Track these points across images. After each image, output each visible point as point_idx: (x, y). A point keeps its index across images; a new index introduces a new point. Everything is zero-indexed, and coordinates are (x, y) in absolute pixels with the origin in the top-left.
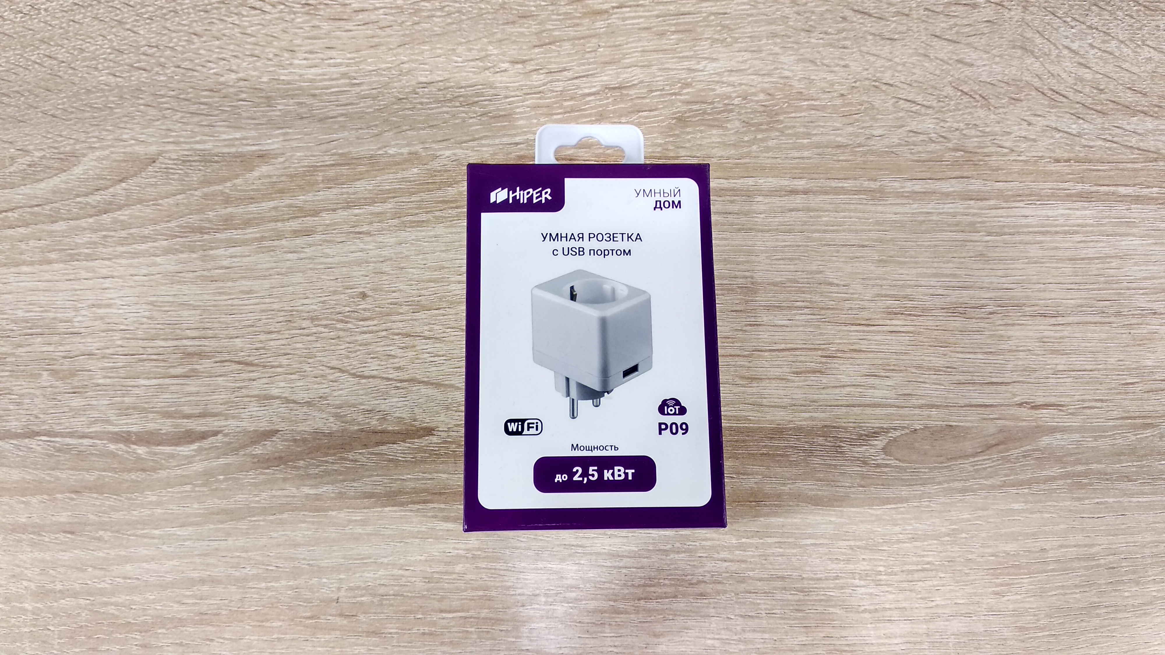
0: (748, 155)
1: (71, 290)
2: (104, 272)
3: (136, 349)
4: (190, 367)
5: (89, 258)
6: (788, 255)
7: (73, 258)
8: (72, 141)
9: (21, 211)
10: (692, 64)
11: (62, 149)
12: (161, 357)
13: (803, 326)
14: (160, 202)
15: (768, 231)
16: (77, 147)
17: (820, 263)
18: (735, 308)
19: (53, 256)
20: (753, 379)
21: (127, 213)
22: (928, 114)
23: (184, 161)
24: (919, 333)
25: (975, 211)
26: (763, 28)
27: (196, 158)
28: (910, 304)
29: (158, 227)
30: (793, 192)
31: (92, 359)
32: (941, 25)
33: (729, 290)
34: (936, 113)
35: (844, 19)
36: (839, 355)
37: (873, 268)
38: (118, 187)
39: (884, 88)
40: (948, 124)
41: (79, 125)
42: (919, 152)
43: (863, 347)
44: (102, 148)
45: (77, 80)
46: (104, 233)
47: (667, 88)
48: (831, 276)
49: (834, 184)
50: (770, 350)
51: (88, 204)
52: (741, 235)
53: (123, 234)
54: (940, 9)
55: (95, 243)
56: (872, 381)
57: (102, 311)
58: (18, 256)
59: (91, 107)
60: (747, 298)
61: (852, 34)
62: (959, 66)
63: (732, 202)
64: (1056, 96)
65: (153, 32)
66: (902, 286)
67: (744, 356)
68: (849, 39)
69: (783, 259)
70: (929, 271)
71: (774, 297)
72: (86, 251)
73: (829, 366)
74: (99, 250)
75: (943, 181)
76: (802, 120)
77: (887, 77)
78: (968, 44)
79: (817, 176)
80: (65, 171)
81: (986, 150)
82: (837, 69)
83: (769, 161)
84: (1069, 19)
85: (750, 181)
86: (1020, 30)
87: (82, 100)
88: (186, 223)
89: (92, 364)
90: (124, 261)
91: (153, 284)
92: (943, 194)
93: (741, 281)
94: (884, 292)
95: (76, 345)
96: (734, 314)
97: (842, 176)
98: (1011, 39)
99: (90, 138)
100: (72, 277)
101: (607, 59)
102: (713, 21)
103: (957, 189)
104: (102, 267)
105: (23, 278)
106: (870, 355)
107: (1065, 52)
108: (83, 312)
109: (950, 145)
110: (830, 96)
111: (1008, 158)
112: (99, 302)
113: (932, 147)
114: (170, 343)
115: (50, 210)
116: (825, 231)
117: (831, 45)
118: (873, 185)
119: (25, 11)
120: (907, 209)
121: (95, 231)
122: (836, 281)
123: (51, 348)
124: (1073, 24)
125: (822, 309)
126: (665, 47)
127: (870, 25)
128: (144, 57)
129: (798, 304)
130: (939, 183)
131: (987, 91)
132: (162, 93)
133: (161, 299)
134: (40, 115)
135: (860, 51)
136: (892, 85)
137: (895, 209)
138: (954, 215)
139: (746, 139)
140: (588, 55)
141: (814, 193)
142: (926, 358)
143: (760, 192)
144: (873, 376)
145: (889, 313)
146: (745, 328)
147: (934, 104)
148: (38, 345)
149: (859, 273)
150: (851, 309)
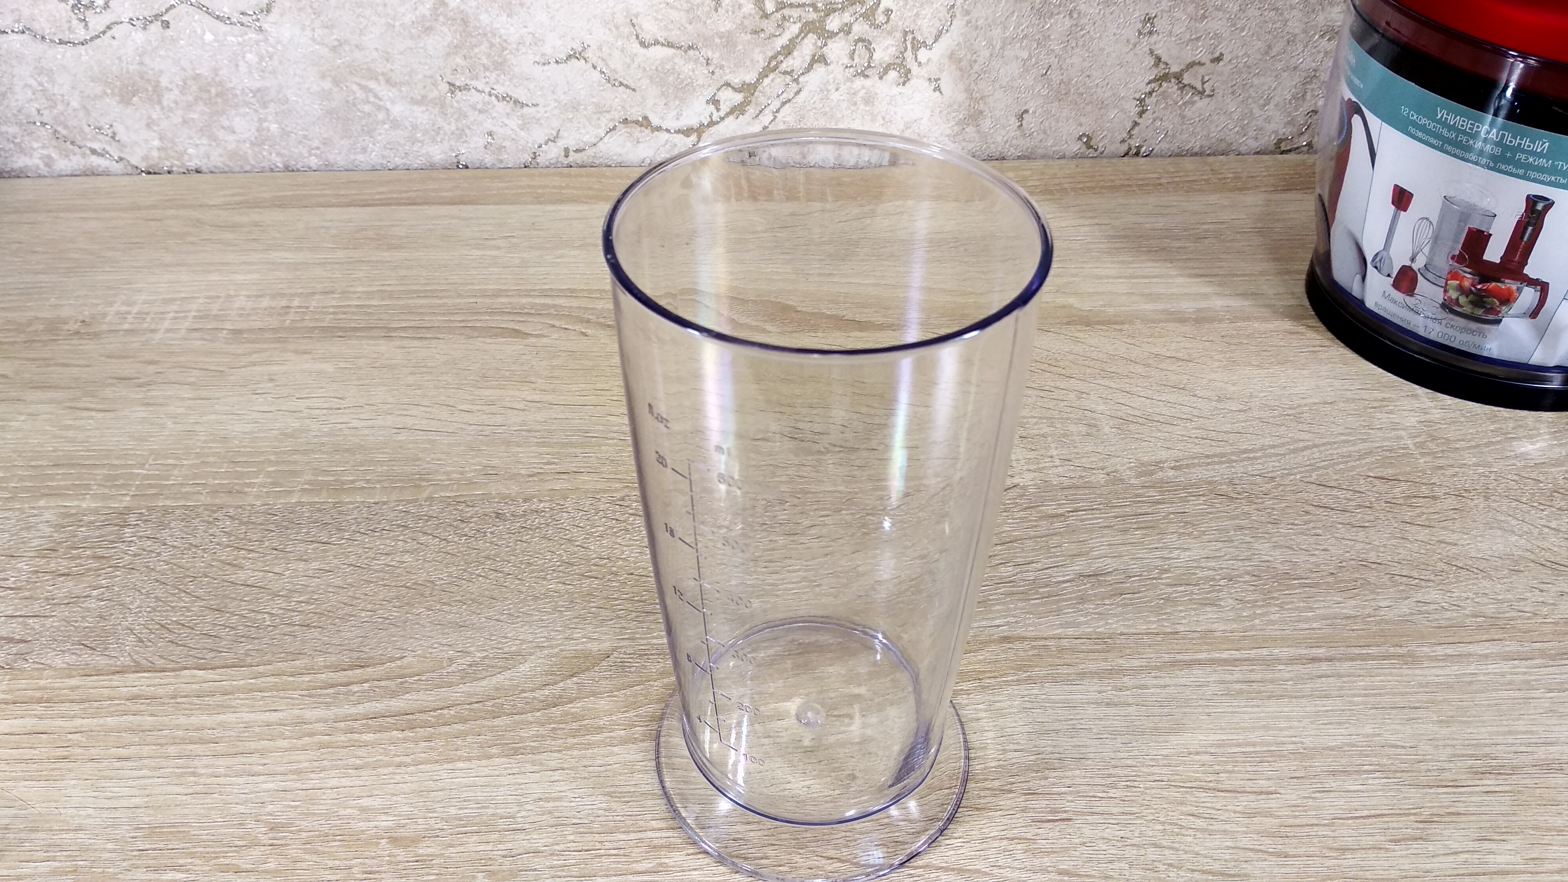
0: (1252, 628)
1: (515, 784)
2: (553, 764)
3: (592, 843)
4: (658, 861)
5: (534, 751)
6: (1335, 719)
7: (516, 752)
8: (518, 642)
9: (459, 707)
10: (1165, 553)
11: (506, 650)
12: (622, 852)
13: (1380, 790)
14: (615, 693)
15: (1303, 697)
16: (524, 647)
17: (1373, 726)
18: (1293, 775)
19: (494, 751)
20: (1344, 850)
21: (579, 705)
22: (1429, 587)
23: (640, 655)
24: (1519, 792)
25: (1525, 670)
26: (1227, 523)
27: (654, 652)
28: (1494, 763)
29: (614, 718)
30: (1314, 660)
31: (538, 857)
32: (1408, 515)
33: (1279, 756)
34: (1438, 585)
35: (1307, 512)
36: (1435, 819)
37: (1435, 729)
38: (568, 681)
39: (1373, 566)
40: (1456, 594)
41: (526, 628)
42: (1437, 620)
43: (1461, 810)
44: (552, 647)
45: (524, 589)
46: (552, 726)
47: (1146, 573)
48: (1393, 739)
49: (1357, 651)
50: (1352, 818)
51: (535, 698)
52: (1272, 702)
53: (575, 725)
54: (1401, 501)
55: (543, 736)
56: (1487, 845)
57: (551, 804)
58: (454, 752)
59: (538, 611)
60: (1304, 763)
61: (1320, 524)
62: (1443, 545)
63: (1252, 671)
64: (1556, 566)
65: (604, 547)
66: (1477, 745)
67: (1324, 825)
68: (1319, 528)
69: (1329, 724)
70: (1501, 729)
71: (1335, 761)
72: (532, 744)
73: (1430, 832)
74: (548, 743)
75: (1476, 644)
76: (1298, 596)
77: (1372, 556)
78: (1442, 528)
79: (1336, 645)
80: (510, 669)
81: (1507, 615)
82: (1316, 552)
83: (1278, 633)
84: (1536, 504)
85: (1265, 652)
86: (1491, 514)
87: (529, 606)
88: (646, 712)
89: (537, 862)
90: (575, 753)
91: (610, 774)
92: (1480, 656)
93: (1291, 747)
94: (1459, 752)
95: (520, 842)
96: (1295, 780)
97: (1363, 644)
98: (1484, 522)
99: (537, 638)
100: (514, 771)
101: (1075, 552)
102: (1173, 519)
103: (1494, 651)
104: (552, 760)
105: (458, 773)
106: (1473, 818)
107: (1546, 530)
108: (528, 807)
109: (1467, 612)
110: (1319, 574)
111: (1532, 621)
112: (547, 795)
113: (1448, 614)
114: (632, 836)
115: (493, 706)
116: (1365, 695)
117: (1302, 533)
118: (1399, 650)
119: (469, 534)
120: (1447, 671)
121: (543, 725)
122: (1399, 743)
123: (489, 847)
124: (1541, 507)
125: (1397, 771)
126: (1133, 541)
127: (1334, 517)
128: (592, 567)
129: (1366, 768)
130: (1471, 646)
131: (1483, 565)
132: (615, 596)
133: (620, 790)
134: (484, 620)
135: (1336, 538)
136: (1380, 564)
137: (1434, 671)
138: (1503, 675)
139: (1245, 614)
140: (1053, 550)
141: (1340, 660)
142: (1540, 818)
143: (1278, 661)
144: (1485, 840)
145: (1476, 773)
146: (1313, 795)
147: (1432, 577)
148: (473, 844)
149: (1422, 734)
150: (1429, 770)
